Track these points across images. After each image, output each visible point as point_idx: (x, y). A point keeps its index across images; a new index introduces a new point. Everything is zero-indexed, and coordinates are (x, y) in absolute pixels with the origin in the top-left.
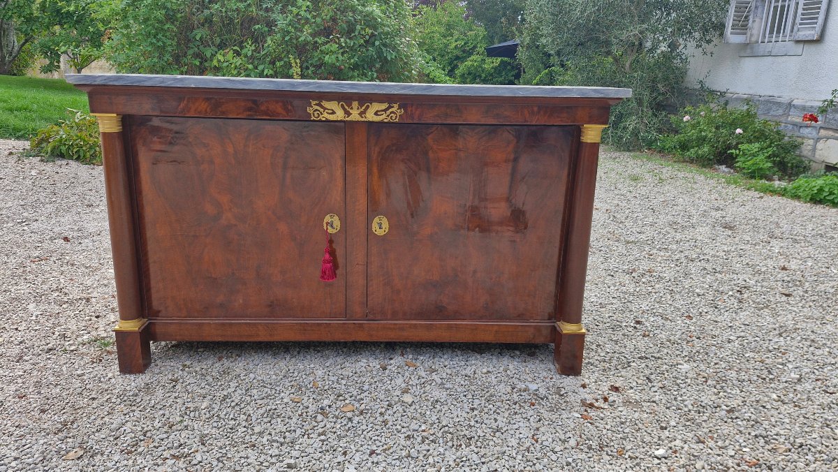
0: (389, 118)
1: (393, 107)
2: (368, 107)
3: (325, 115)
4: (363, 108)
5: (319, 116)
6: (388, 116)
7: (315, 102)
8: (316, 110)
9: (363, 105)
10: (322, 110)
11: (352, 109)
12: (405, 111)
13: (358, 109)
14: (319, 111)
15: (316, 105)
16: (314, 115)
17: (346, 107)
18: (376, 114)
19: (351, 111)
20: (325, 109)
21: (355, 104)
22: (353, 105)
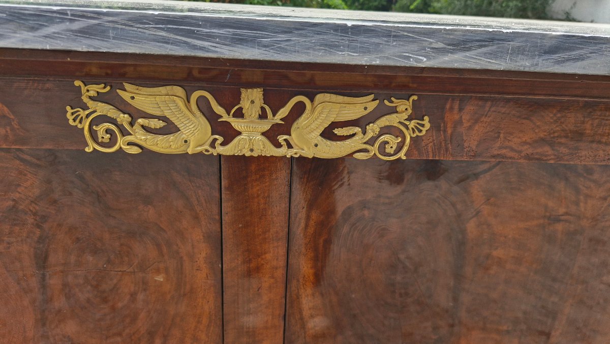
0: (374, 150)
1: (394, 111)
2: (299, 110)
3: (140, 136)
4: (284, 112)
5: (113, 141)
6: (371, 142)
7: (94, 89)
8: (104, 119)
9: (283, 105)
10: (124, 119)
11: (239, 114)
12: (435, 126)
13: (263, 116)
14: (113, 121)
15: (99, 98)
16: (94, 135)
17: (218, 109)
18: (328, 134)
19: (236, 124)
20: (135, 114)
21: (251, 100)
22: (245, 104)
